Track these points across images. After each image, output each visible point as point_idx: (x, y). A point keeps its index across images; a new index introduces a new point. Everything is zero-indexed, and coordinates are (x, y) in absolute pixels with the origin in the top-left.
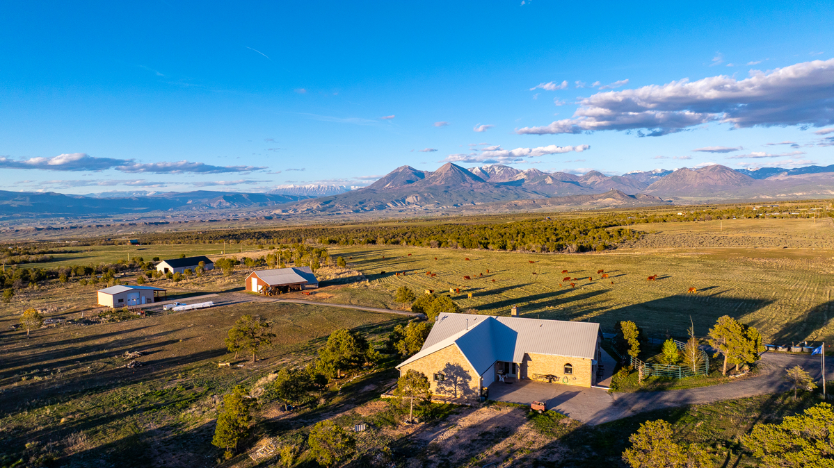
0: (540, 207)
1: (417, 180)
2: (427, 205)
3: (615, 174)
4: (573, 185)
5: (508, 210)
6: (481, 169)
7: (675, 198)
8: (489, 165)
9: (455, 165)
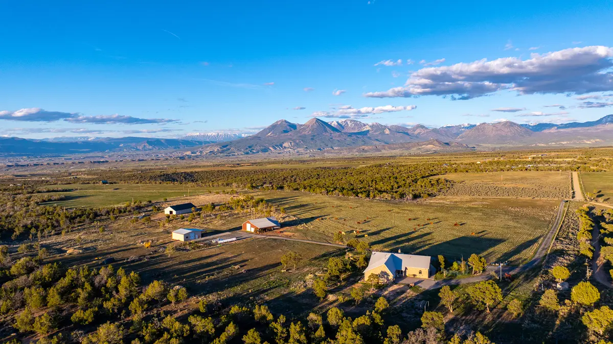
0: (381, 151)
1: (291, 131)
2: (299, 149)
3: (434, 127)
4: (406, 135)
5: (357, 153)
6: (338, 122)
7: (478, 145)
8: (344, 120)
9: (319, 120)
